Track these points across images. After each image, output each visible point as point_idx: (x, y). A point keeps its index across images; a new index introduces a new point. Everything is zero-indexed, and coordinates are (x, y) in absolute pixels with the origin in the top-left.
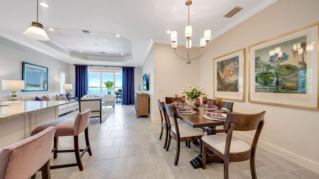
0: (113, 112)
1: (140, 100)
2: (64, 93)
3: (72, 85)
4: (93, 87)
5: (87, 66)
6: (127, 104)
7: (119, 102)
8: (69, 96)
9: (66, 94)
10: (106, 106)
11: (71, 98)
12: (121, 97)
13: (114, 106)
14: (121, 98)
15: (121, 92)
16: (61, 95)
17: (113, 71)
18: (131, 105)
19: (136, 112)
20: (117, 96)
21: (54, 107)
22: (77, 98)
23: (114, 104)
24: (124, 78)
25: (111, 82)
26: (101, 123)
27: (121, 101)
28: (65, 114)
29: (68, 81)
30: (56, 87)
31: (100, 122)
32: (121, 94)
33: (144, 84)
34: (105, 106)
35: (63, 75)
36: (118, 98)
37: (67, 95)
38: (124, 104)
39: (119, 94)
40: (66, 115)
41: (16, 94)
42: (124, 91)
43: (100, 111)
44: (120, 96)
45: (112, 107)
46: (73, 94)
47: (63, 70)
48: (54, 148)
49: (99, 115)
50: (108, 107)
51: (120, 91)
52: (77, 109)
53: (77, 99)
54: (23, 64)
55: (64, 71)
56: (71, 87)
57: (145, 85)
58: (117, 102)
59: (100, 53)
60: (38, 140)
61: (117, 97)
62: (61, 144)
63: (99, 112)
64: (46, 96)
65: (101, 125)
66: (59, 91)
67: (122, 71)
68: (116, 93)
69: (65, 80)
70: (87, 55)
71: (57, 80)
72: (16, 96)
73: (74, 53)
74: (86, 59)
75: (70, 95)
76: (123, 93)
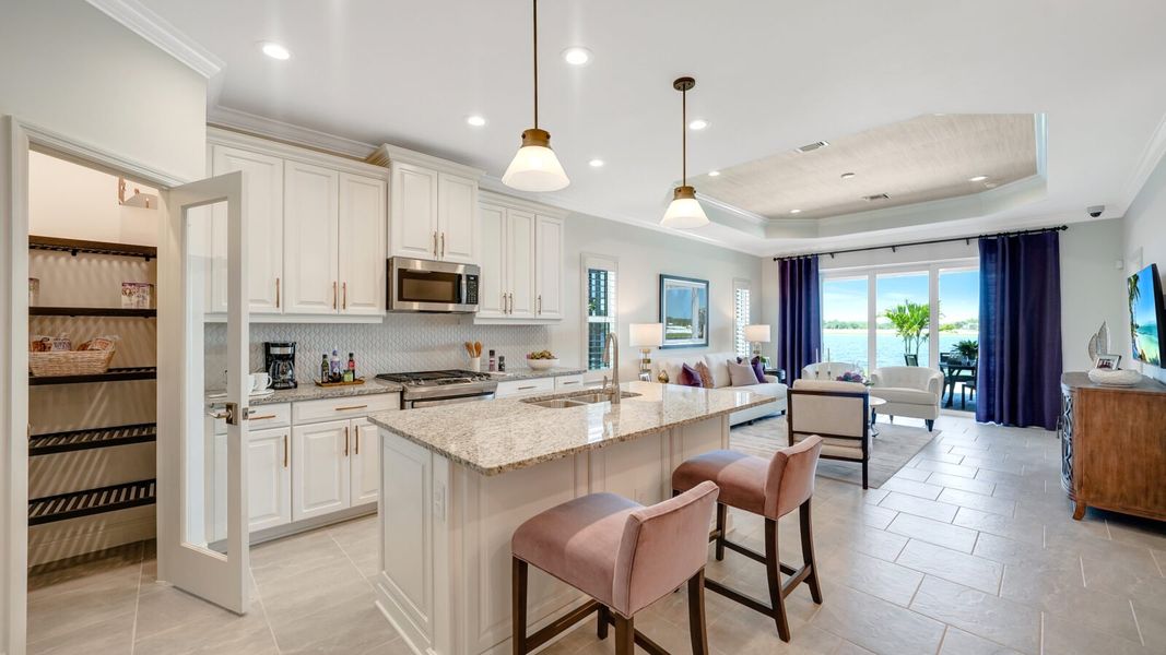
0: (928, 448)
1: (1098, 419)
2: (748, 354)
3: (768, 327)
4: (843, 326)
5: (816, 257)
6: (1013, 421)
7: (963, 406)
8: (760, 365)
9: (754, 356)
10: (892, 418)
11: (765, 373)
12: (972, 383)
13: (930, 423)
14: (973, 387)
15: (972, 358)
16: (739, 361)
17: (929, 265)
18: (1034, 431)
19: (1064, 484)
20: (950, 373)
21: (718, 414)
22: (783, 372)
23: (933, 412)
24: (992, 290)
25: (919, 309)
26: (865, 486)
27: (974, 401)
28: (750, 423)
29: (758, 318)
30: (727, 336)
31: (861, 482)
32: (973, 365)
33: (1139, 321)
34: (888, 417)
35: (745, 296)
36: (958, 386)
37: (755, 362)
38: (989, 417)
39: (960, 363)
40: (750, 427)
41: (649, 356)
42: (988, 354)
43: (864, 440)
44: (968, 373)
45: (921, 423)
46: (772, 361)
47: (745, 281)
48: (717, 530)
49: (859, 453)
50: (899, 420)
51: (967, 349)
52: (783, 412)
53: (784, 378)
54: (662, 277)
55: (745, 284)
56: (767, 334)
57: (1147, 330)
58: (949, 404)
59: (868, 200)
60: (682, 512)
61: (951, 380)
62: (734, 519)
63: (859, 443)
64: (705, 363)
65: (864, 494)
66: (735, 348)
67: (977, 259)
68: (943, 359)
69: (751, 312)
70: (817, 218)
71: (729, 313)
72: (649, 361)
73: (775, 222)
74: (814, 232)
75: (764, 361)
76: (987, 363)
